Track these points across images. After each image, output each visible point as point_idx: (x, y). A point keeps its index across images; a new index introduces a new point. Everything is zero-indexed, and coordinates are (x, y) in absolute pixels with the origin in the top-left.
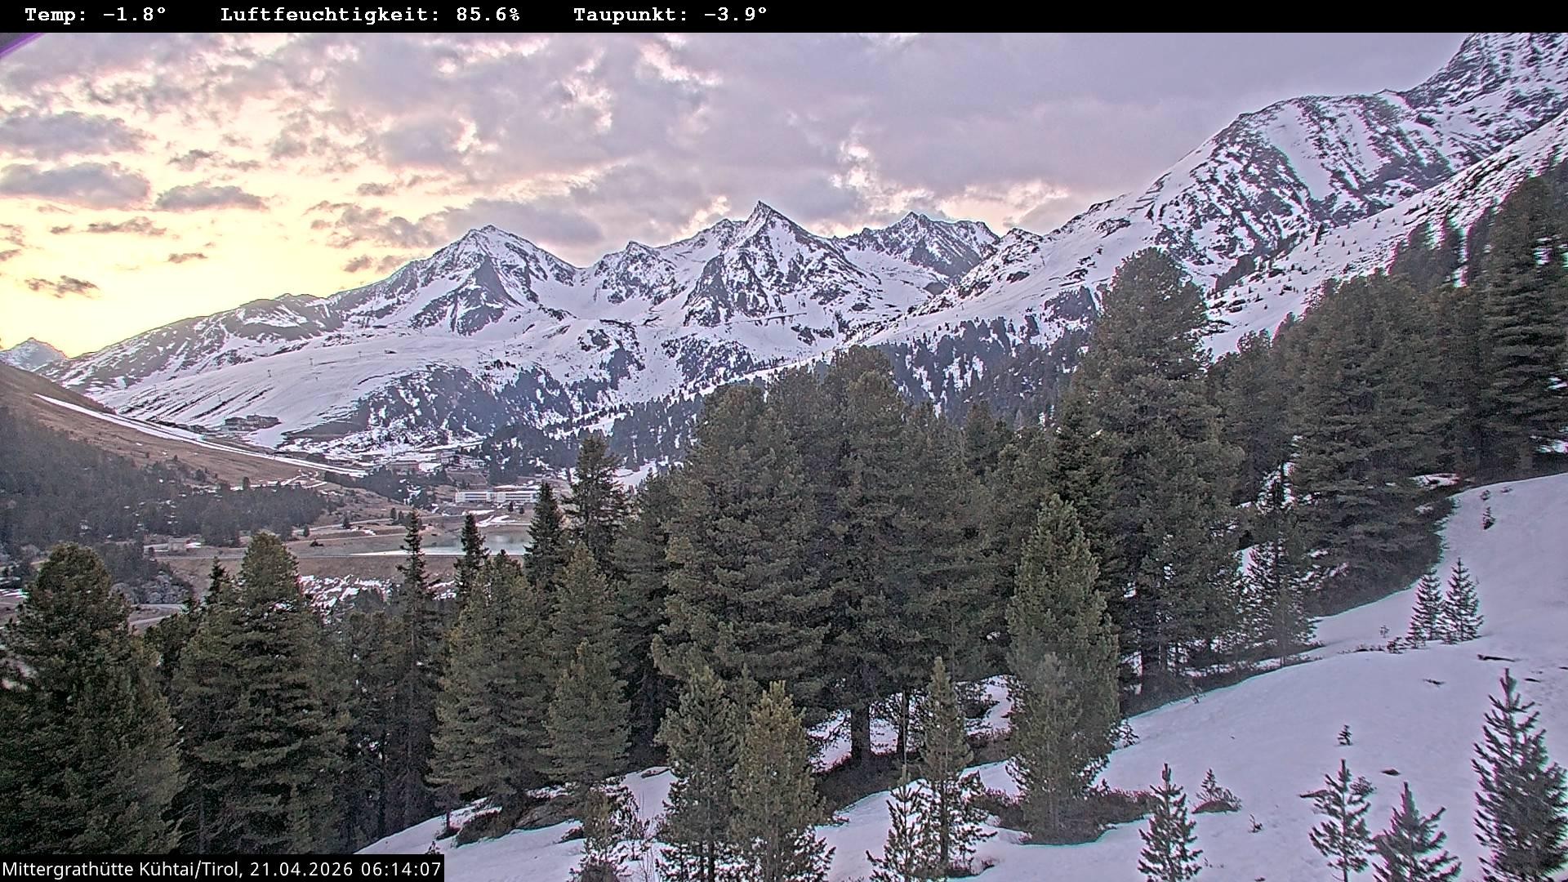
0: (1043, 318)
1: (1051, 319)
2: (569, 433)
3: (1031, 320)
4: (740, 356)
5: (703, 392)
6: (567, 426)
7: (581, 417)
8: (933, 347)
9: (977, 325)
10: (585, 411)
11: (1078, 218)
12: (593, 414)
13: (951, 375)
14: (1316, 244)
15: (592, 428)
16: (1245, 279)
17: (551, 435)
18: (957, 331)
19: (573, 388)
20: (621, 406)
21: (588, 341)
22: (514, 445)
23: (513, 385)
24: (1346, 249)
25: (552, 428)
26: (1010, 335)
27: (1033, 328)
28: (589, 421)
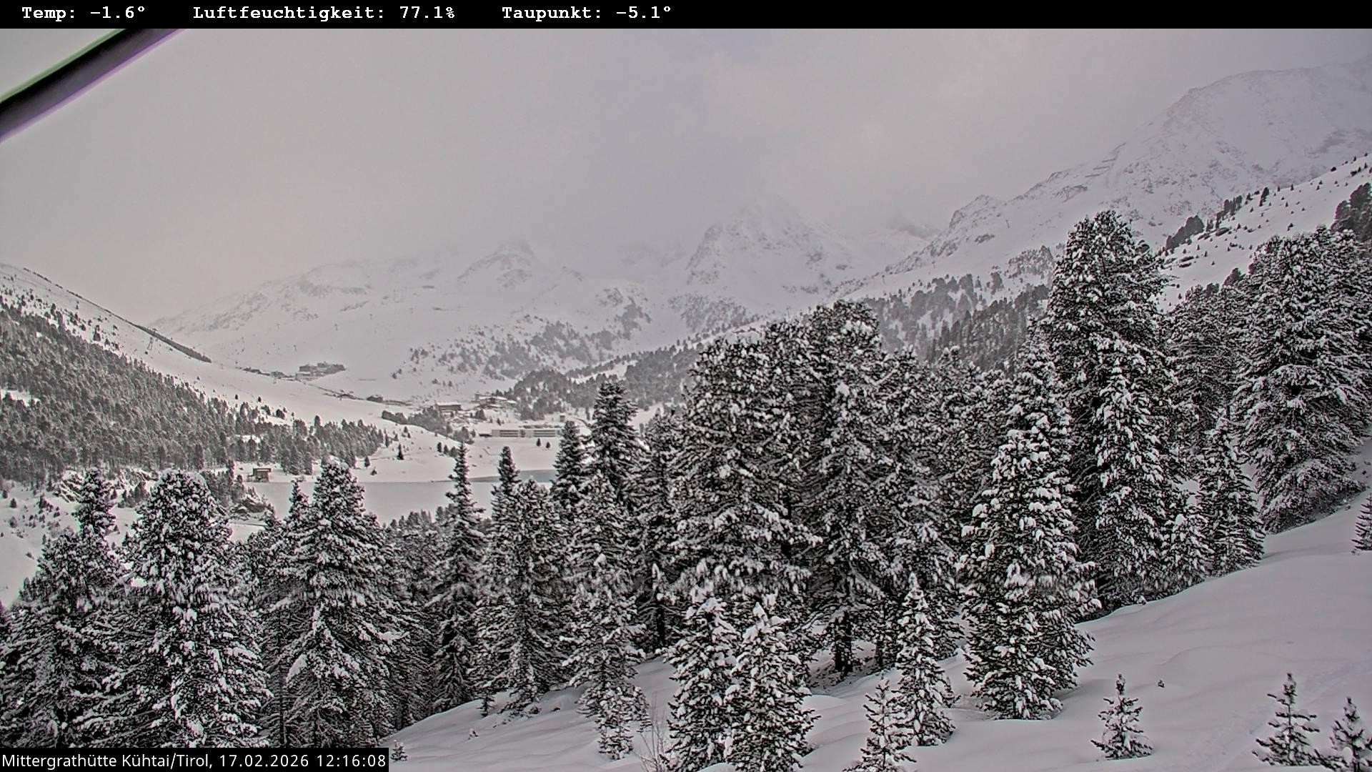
0: (1008, 274)
1: (1015, 275)
2: (588, 378)
3: (996, 276)
4: (736, 310)
5: (703, 342)
6: (586, 372)
7: (598, 364)
8: (907, 300)
9: (947, 281)
10: (602, 359)
11: (1039, 185)
12: (609, 361)
13: (924, 327)
14: (1261, 205)
15: (608, 373)
16: (1194, 238)
17: (573, 380)
18: (929, 286)
19: (592, 338)
20: (633, 354)
21: (604, 296)
22: (542, 388)
23: (541, 336)
24: (1289, 209)
25: (574, 373)
26: (976, 290)
27: (997, 283)
28: (605, 368)
